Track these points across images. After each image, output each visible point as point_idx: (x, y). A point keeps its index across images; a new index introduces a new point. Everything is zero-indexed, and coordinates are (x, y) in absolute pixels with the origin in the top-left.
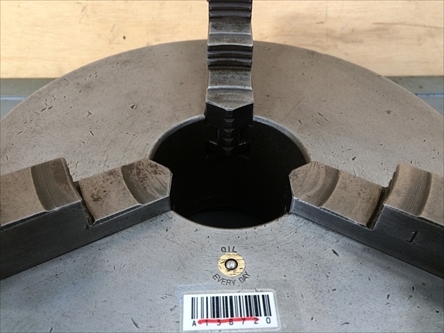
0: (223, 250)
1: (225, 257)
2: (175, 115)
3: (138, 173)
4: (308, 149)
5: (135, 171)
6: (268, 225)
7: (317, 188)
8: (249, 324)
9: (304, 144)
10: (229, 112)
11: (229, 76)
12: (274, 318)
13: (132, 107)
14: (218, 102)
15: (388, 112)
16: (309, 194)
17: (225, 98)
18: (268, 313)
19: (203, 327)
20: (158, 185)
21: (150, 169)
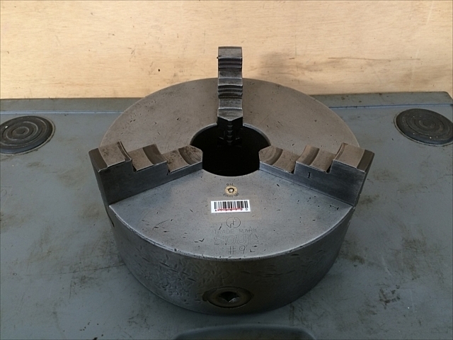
0: (228, 185)
1: (229, 187)
2: (201, 123)
5: (185, 151)
7: (271, 158)
8: (239, 211)
10: (230, 122)
11: (230, 101)
12: (249, 208)
13: (178, 119)
14: (224, 116)
16: (267, 160)
17: (228, 114)
18: (246, 207)
19: (220, 212)
20: (197, 157)
21: (192, 150)
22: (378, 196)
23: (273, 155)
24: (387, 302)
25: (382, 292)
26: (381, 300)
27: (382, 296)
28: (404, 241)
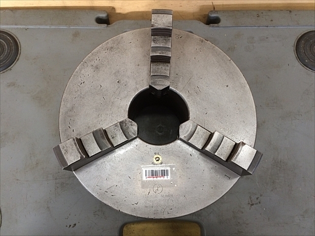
0: (155, 154)
1: (156, 156)
2: (136, 87)
3: (126, 125)
4: (190, 108)
5: (124, 124)
6: (171, 144)
8: (162, 178)
9: (188, 105)
10: (160, 90)
11: (160, 67)
12: (169, 176)
13: (118, 82)
14: (155, 85)
15: (227, 86)
16: (185, 135)
17: (158, 83)
18: (167, 175)
19: (149, 179)
21: (130, 124)
22: (264, 122)
23: (190, 131)
24: (252, 205)
25: (250, 198)
26: (249, 204)
27: (250, 201)
28: (273, 162)
